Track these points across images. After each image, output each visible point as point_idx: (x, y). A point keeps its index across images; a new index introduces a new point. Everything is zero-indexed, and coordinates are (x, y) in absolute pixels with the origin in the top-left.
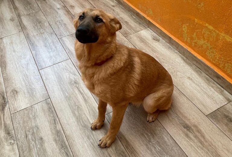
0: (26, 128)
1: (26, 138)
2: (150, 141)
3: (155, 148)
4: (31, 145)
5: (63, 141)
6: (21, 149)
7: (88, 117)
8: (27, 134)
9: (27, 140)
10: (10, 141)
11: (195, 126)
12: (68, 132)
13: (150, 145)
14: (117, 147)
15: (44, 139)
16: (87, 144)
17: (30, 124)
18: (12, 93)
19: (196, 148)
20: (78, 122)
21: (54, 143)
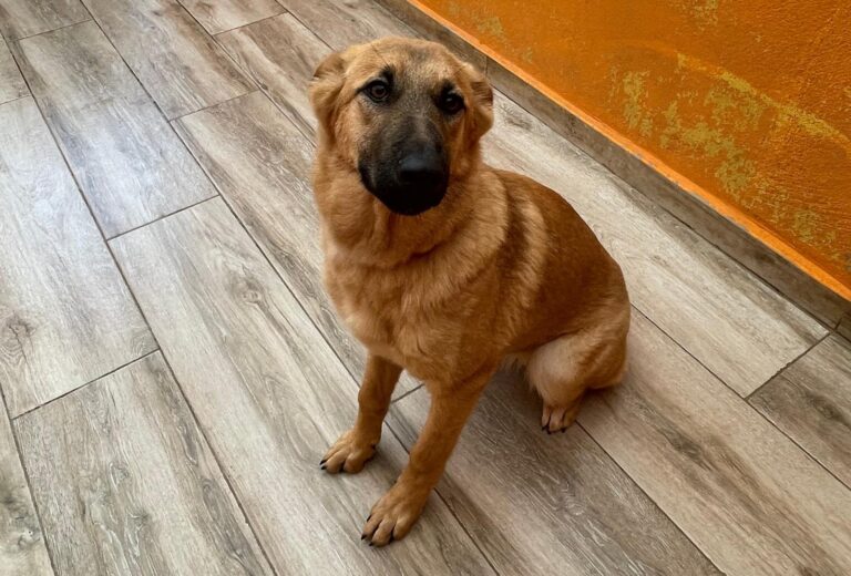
0: (78, 473)
1: (83, 520)
2: (562, 508)
3: (587, 535)
4: (106, 546)
5: (231, 524)
6: (64, 565)
7: (316, 422)
8: (86, 498)
9: (85, 526)
10: (17, 534)
11: (716, 441)
12: (247, 487)
13: (565, 521)
14: (444, 538)
15: (154, 519)
16: (328, 529)
17: (92, 458)
18: (9, 334)
19: (734, 526)
20: (280, 443)
21: (196, 534)
